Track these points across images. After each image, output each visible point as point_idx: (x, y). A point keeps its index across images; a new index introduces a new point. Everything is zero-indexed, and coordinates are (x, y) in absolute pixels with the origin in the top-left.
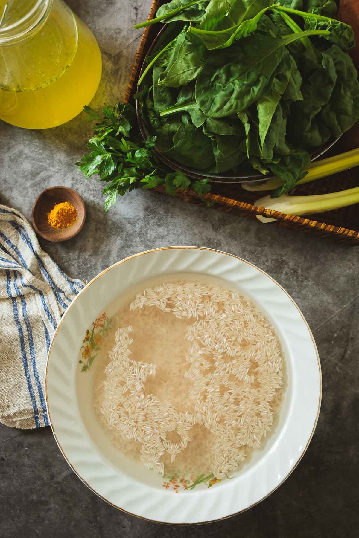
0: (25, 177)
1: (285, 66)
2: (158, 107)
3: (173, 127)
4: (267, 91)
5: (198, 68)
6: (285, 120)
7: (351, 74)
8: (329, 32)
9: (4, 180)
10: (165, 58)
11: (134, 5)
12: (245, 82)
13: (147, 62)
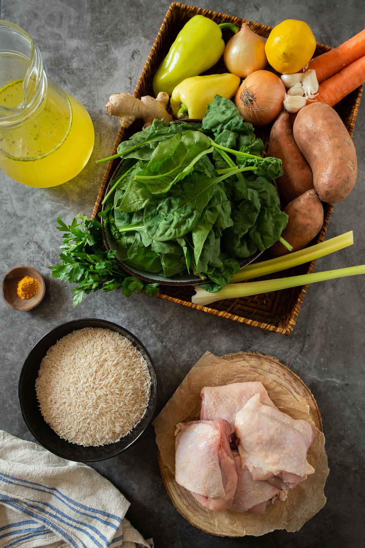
0: (45, 215)
1: (216, 200)
2: (118, 224)
3: (130, 240)
4: (201, 221)
5: (146, 199)
6: (219, 240)
7: (273, 202)
8: (257, 168)
9: (29, 218)
10: (124, 182)
11: (129, 76)
12: (182, 215)
13: (111, 185)
